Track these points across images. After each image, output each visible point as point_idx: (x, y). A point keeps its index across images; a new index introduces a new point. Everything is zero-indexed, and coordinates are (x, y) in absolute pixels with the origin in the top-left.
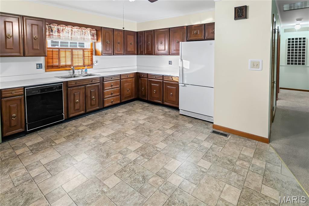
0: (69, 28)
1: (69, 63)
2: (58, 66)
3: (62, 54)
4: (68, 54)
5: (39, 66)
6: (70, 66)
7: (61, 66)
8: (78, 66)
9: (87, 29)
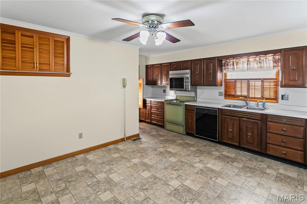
0: (245, 59)
1: (245, 93)
2: (234, 96)
3: (238, 85)
4: (245, 85)
5: (220, 93)
6: (245, 97)
7: (237, 96)
8: (255, 98)
9: (267, 56)
